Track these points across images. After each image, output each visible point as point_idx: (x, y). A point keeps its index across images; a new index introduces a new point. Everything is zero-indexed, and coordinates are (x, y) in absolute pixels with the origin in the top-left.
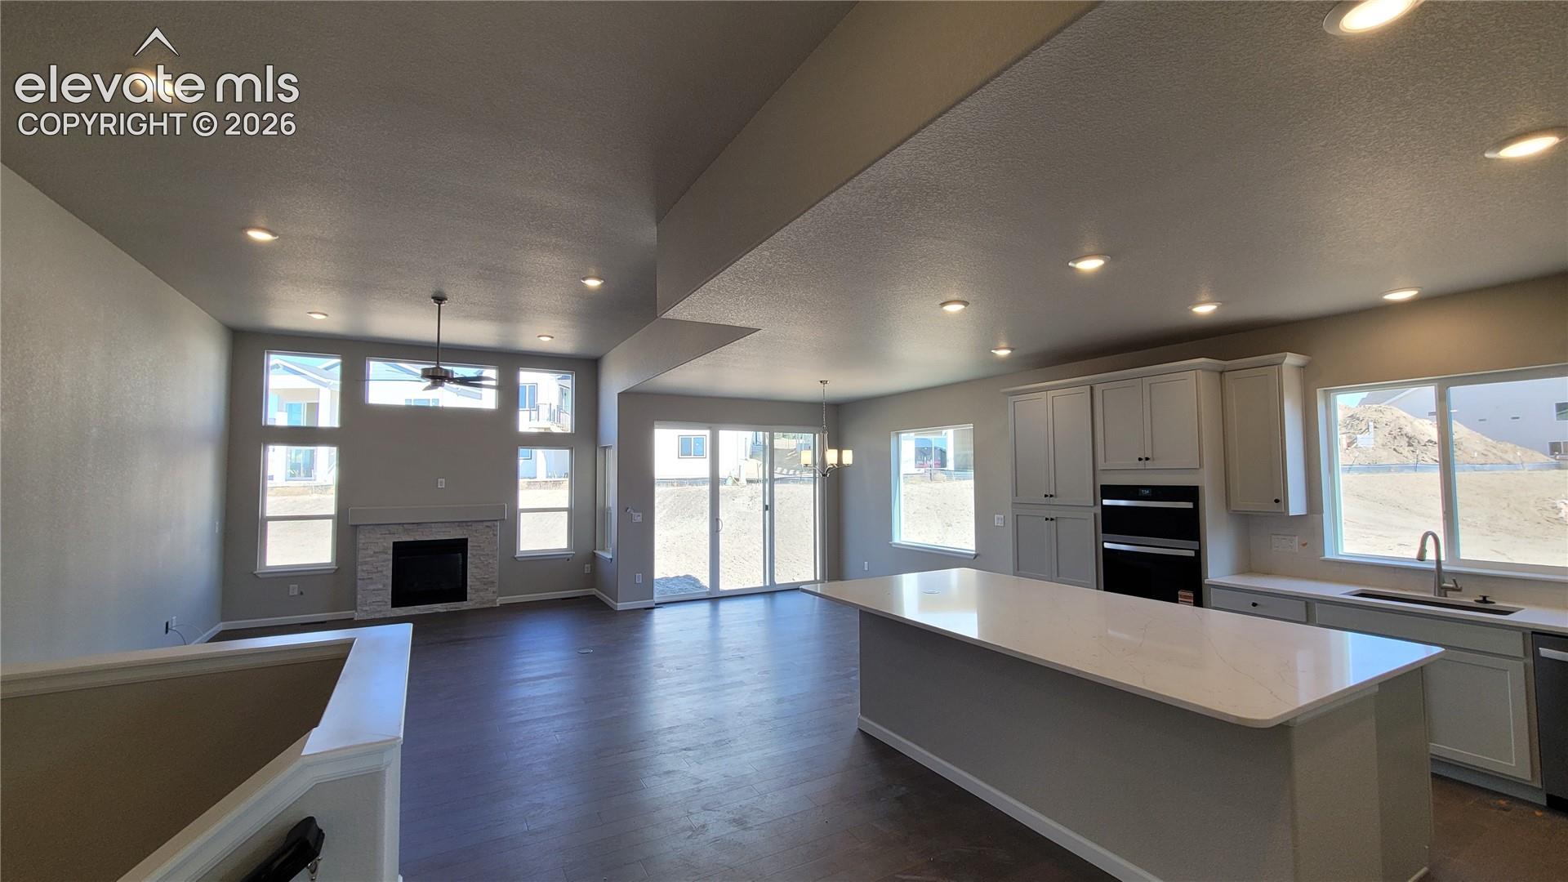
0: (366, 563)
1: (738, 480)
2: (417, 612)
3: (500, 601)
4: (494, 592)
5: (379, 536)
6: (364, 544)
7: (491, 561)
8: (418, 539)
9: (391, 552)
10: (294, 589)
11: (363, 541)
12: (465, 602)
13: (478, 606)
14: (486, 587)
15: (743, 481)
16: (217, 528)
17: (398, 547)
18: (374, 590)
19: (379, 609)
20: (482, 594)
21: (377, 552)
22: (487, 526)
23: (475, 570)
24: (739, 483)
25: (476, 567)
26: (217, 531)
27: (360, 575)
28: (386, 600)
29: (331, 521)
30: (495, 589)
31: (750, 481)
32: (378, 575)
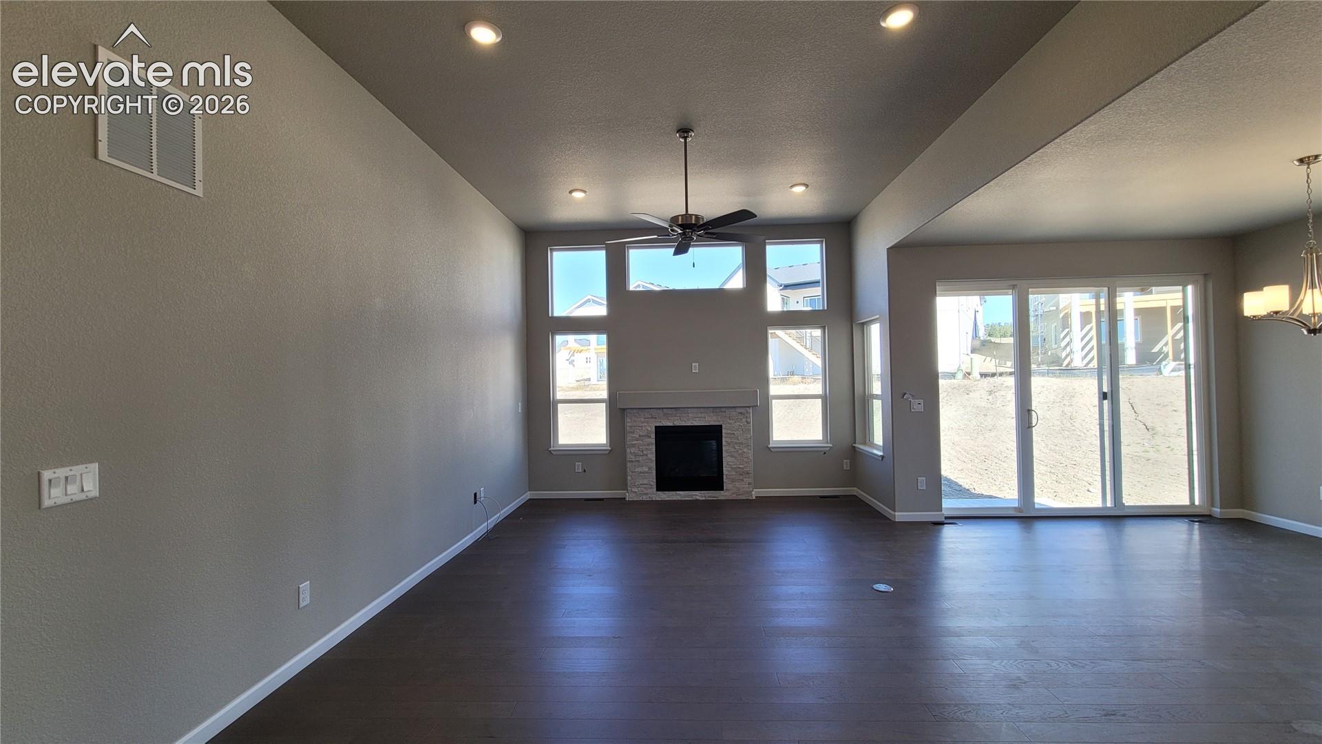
0: (633, 446)
1: (969, 374)
2: (679, 498)
3: (756, 493)
4: (749, 484)
5: (643, 420)
6: (630, 427)
7: (745, 450)
8: (677, 423)
9: (653, 436)
10: (579, 467)
11: (630, 424)
12: (722, 492)
13: (734, 497)
14: (741, 477)
15: (976, 374)
16: (520, 408)
17: (660, 431)
18: (641, 473)
19: (646, 492)
20: (737, 484)
21: (643, 436)
22: (741, 413)
23: (729, 459)
24: (970, 377)
25: (731, 456)
26: (520, 411)
27: (630, 457)
28: (652, 483)
29: (604, 404)
30: (751, 480)
31: (983, 375)
32: (644, 458)
